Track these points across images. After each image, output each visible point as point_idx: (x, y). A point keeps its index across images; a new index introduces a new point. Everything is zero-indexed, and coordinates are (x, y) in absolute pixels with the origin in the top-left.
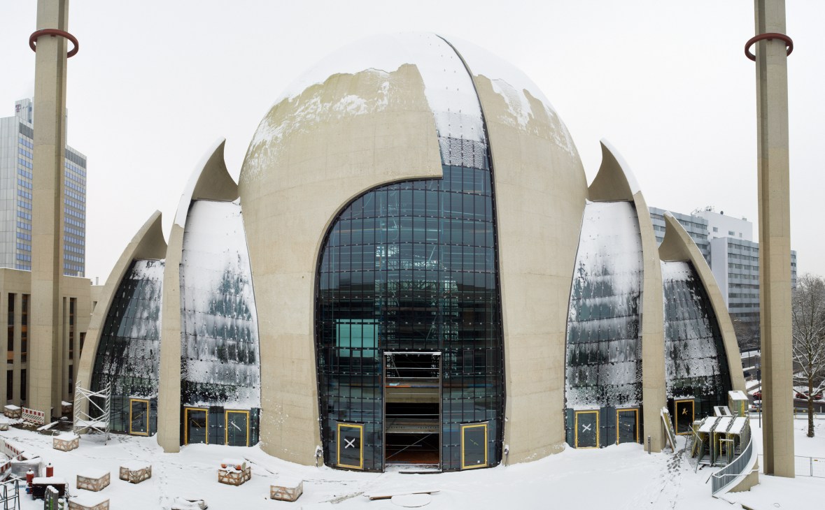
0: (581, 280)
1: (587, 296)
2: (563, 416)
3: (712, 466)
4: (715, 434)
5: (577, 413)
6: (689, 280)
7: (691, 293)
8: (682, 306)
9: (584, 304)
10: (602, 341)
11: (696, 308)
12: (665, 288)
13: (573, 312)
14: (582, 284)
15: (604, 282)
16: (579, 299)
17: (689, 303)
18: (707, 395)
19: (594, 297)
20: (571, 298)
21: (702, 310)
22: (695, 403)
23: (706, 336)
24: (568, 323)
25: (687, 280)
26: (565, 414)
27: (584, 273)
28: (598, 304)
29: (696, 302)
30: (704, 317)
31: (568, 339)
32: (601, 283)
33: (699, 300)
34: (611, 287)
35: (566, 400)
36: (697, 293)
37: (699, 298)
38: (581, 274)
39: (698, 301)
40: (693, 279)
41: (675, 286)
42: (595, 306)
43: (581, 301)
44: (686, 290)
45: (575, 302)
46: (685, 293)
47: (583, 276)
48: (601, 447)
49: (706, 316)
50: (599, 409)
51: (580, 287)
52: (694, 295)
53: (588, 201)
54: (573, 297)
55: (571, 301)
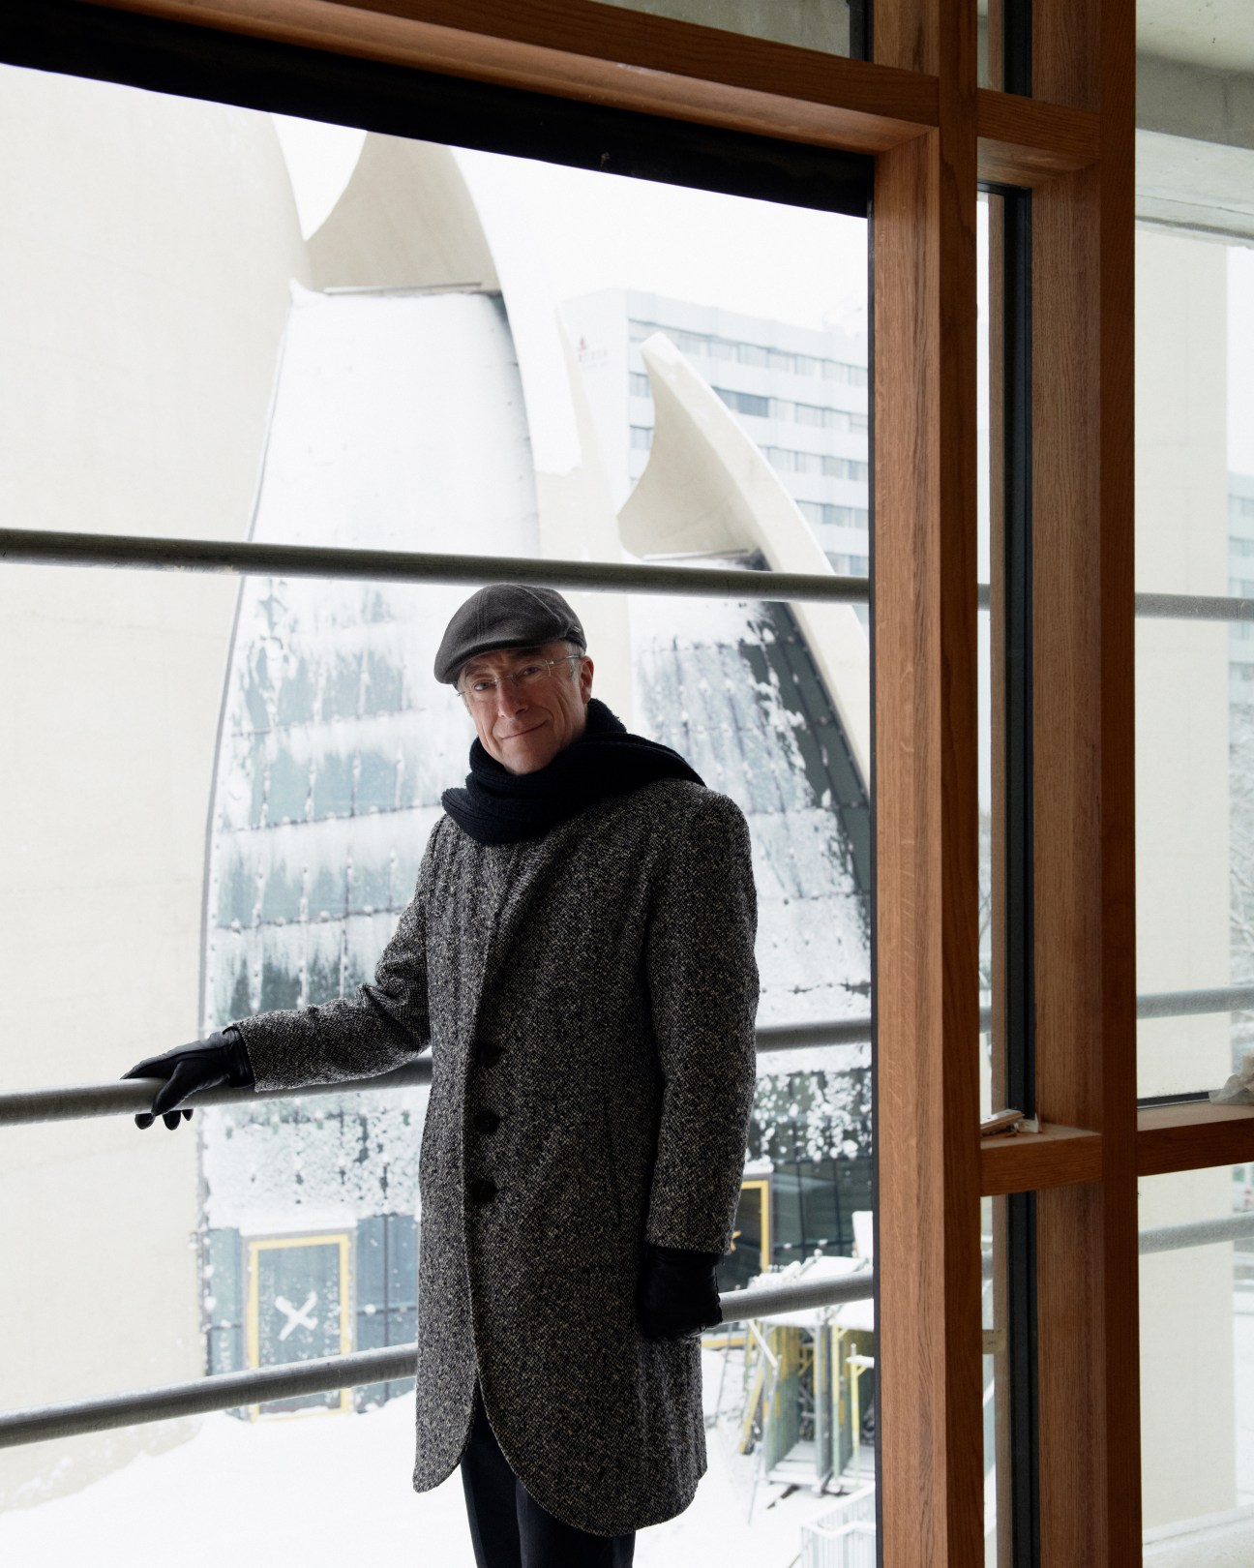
0: (273, 652)
1: (297, 712)
2: (193, 1262)
3: (824, 1492)
4: (836, 1337)
5: (254, 1248)
6: (752, 639)
7: (762, 697)
8: (719, 757)
9: (285, 756)
10: (360, 913)
11: (779, 765)
12: (643, 678)
13: (237, 793)
14: (274, 669)
15: (371, 655)
16: (260, 735)
17: (749, 745)
18: (826, 1158)
19: (326, 718)
20: (228, 727)
21: (809, 773)
22: (775, 1196)
23: (828, 887)
24: (216, 838)
25: (742, 643)
26: (204, 1255)
27: (283, 620)
28: (343, 754)
29: (781, 737)
30: (816, 803)
31: (213, 907)
32: (359, 659)
33: (796, 730)
34: (400, 674)
35: (206, 1190)
36: (792, 699)
37: (798, 719)
38: (272, 625)
39: (791, 736)
40: (769, 636)
41: (688, 667)
42: (332, 760)
43: (271, 741)
44: (741, 681)
45: (245, 746)
46: (732, 703)
47: (279, 631)
48: (361, 1411)
49: (826, 798)
50: (353, 1224)
51: (265, 681)
52: (772, 706)
53: (300, 293)
54: (237, 723)
55: (226, 740)
